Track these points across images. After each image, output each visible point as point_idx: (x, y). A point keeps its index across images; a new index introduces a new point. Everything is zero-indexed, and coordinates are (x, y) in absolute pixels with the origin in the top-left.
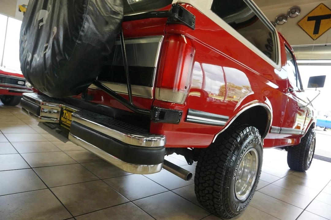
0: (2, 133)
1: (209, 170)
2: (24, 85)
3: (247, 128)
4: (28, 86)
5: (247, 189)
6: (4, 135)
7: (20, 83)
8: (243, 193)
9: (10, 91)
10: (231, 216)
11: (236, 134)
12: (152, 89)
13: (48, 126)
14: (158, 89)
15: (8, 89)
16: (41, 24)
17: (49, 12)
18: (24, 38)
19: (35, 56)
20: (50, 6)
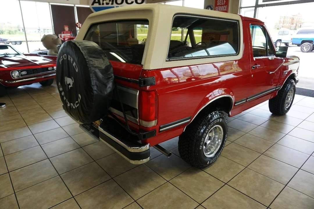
0: (54, 119)
2: (53, 69)
5: (215, 150)
7: (50, 69)
9: (44, 78)
12: (138, 120)
13: (86, 128)
14: (141, 120)
15: (43, 77)
16: (70, 86)
17: (73, 82)
18: (61, 89)
19: (72, 104)
20: (72, 78)
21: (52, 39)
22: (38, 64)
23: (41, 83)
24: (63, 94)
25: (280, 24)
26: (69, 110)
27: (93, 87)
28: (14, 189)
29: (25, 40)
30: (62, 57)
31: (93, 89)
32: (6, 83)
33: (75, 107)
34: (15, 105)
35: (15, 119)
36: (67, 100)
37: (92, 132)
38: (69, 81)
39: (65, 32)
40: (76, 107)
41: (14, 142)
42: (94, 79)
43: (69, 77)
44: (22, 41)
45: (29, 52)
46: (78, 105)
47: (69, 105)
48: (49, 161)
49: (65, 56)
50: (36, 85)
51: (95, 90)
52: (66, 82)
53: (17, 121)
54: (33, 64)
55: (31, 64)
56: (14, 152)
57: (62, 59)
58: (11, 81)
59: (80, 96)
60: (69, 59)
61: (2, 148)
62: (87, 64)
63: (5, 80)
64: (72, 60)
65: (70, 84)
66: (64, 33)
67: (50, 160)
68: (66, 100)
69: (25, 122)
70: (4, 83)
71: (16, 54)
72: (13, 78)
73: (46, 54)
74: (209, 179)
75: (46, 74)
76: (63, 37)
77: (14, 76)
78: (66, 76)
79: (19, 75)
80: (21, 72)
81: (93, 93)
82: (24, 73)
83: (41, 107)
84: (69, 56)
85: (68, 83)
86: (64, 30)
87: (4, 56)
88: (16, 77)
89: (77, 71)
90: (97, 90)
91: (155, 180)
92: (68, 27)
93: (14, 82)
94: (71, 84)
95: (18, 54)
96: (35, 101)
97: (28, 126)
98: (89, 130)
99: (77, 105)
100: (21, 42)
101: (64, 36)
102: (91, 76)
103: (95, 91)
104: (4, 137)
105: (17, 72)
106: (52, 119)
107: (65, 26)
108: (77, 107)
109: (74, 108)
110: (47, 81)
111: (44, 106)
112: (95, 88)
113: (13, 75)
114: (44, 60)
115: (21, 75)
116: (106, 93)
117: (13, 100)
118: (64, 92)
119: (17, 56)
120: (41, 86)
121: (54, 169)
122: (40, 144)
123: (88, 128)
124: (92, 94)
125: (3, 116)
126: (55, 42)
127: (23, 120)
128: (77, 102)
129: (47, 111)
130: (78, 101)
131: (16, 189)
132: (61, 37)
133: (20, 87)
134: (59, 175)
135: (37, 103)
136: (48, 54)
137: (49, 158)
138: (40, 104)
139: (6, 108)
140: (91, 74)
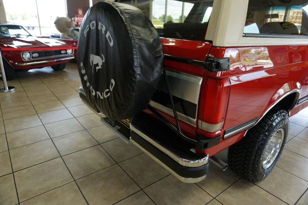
0: (66, 108)
1: (240, 153)
2: (66, 53)
3: (275, 114)
4: (69, 53)
6: (67, 109)
7: (63, 52)
8: (268, 162)
9: (57, 62)
10: (256, 181)
11: (264, 122)
12: (195, 120)
13: (109, 123)
14: (200, 122)
15: (55, 60)
16: (97, 68)
17: (104, 61)
18: (83, 72)
19: (98, 93)
20: (103, 55)
21: (66, 22)
22: (51, 46)
23: (52, 67)
24: (86, 78)
25: (292, 19)
26: (93, 101)
27: (135, 69)
28: (19, 197)
29: (38, 26)
30: (88, 26)
31: (135, 72)
32: (16, 65)
33: (104, 97)
34: (25, 90)
35: (24, 106)
36: (91, 87)
37: (118, 130)
38: (97, 60)
39: (79, 16)
40: (106, 97)
41: (21, 133)
42: (138, 56)
43: (98, 54)
44: (35, 27)
45: (41, 35)
46: (109, 94)
47: (94, 94)
48: (62, 161)
49: (93, 24)
50: (48, 70)
51: (139, 74)
52: (92, 61)
53: (26, 107)
54: (46, 46)
55: (43, 45)
56: (21, 145)
57: (88, 29)
58: (22, 63)
59: (113, 81)
60: (99, 28)
61: (7, 140)
62: (128, 34)
63: (15, 62)
64: (104, 29)
65: (97, 65)
66: (77, 17)
67: (62, 158)
68: (89, 87)
69: (35, 109)
70: (13, 64)
71: (28, 36)
72: (24, 60)
73: (59, 37)
74: (268, 198)
75: (58, 58)
76: (76, 21)
77: (25, 58)
78: (93, 53)
79: (30, 57)
80: (32, 54)
81: (136, 78)
82: (35, 55)
83: (52, 92)
84: (100, 24)
85: (95, 63)
86: (77, 14)
87: (16, 36)
88: (27, 59)
89: (111, 44)
90: (141, 74)
91: (197, 196)
92: (82, 10)
93: (25, 64)
94: (100, 64)
95: (30, 35)
96: (46, 86)
97: (39, 115)
98: (114, 127)
99: (107, 94)
100: (33, 28)
101: (78, 20)
102: (135, 52)
103: (138, 76)
104: (11, 126)
105: (29, 54)
106: (65, 107)
107: (79, 9)
108: (108, 97)
109: (102, 98)
110: (59, 65)
111: (56, 92)
112: (138, 71)
113: (24, 56)
114: (57, 43)
115: (33, 57)
116: (152, 79)
117: (23, 84)
118: (87, 76)
119: (29, 37)
120: (53, 71)
121: (68, 171)
122: (51, 138)
123: (112, 124)
124: (134, 79)
125: (11, 101)
126: (69, 25)
127: (33, 108)
128: (107, 90)
129: (59, 98)
130: (109, 89)
131: (21, 197)
132: (74, 20)
133: (31, 71)
134: (75, 181)
135: (48, 89)
136: (60, 37)
137: (62, 156)
138: (51, 90)
139: (15, 92)
140: (135, 50)
